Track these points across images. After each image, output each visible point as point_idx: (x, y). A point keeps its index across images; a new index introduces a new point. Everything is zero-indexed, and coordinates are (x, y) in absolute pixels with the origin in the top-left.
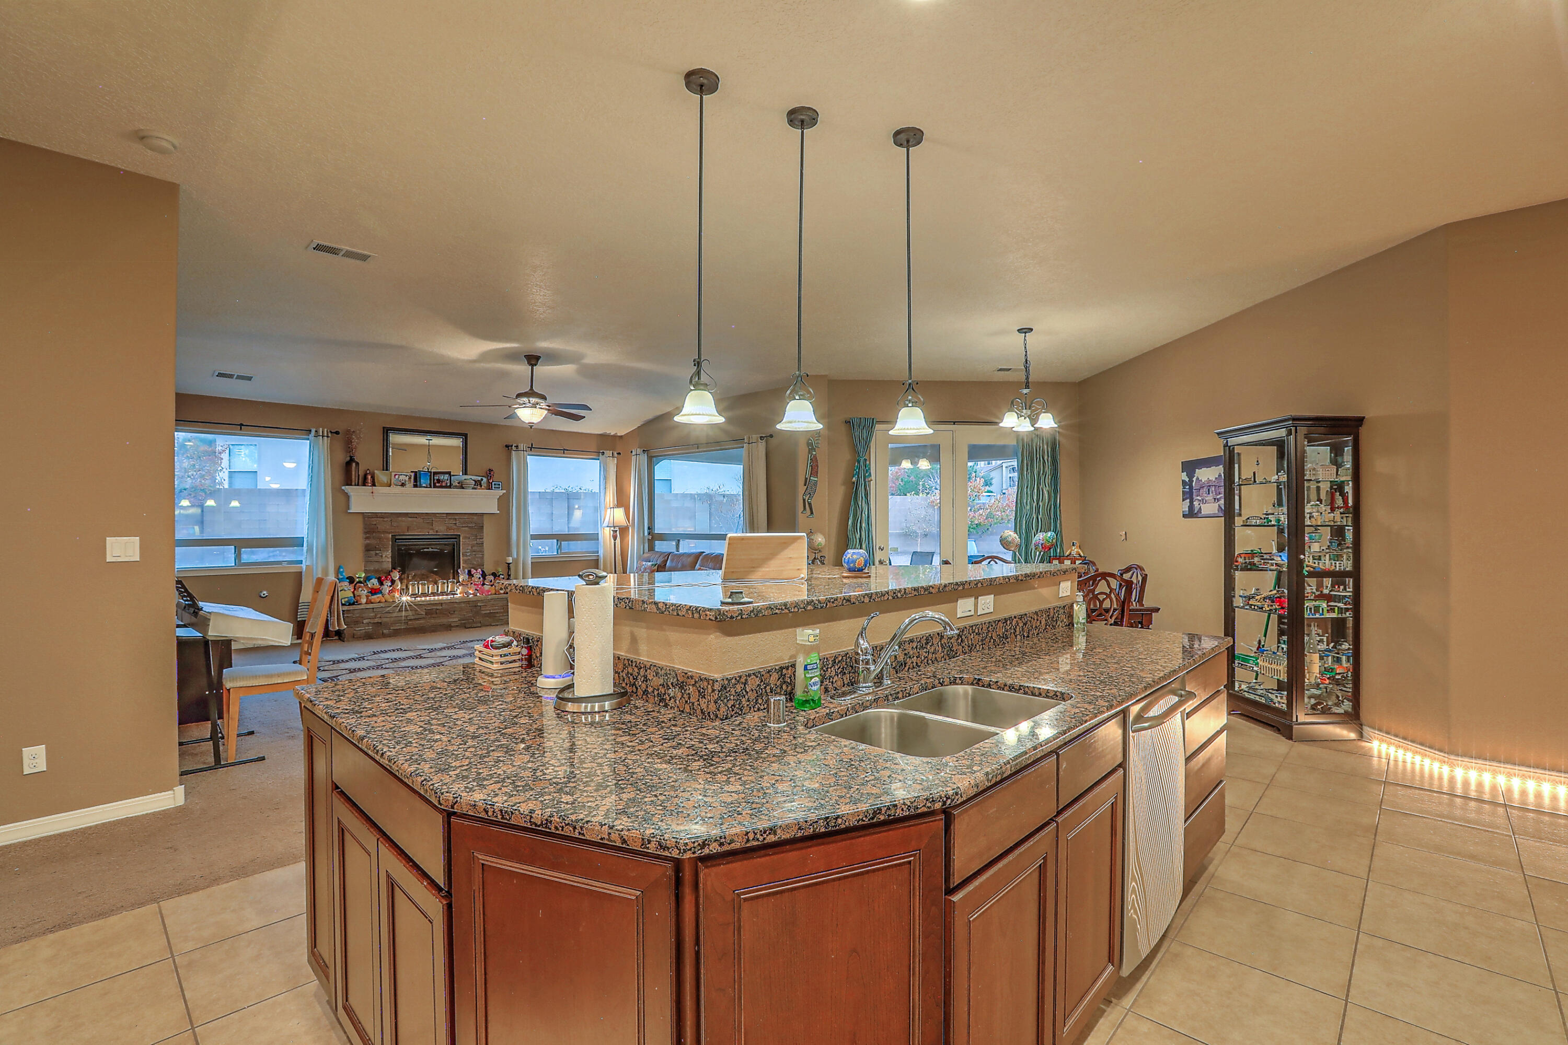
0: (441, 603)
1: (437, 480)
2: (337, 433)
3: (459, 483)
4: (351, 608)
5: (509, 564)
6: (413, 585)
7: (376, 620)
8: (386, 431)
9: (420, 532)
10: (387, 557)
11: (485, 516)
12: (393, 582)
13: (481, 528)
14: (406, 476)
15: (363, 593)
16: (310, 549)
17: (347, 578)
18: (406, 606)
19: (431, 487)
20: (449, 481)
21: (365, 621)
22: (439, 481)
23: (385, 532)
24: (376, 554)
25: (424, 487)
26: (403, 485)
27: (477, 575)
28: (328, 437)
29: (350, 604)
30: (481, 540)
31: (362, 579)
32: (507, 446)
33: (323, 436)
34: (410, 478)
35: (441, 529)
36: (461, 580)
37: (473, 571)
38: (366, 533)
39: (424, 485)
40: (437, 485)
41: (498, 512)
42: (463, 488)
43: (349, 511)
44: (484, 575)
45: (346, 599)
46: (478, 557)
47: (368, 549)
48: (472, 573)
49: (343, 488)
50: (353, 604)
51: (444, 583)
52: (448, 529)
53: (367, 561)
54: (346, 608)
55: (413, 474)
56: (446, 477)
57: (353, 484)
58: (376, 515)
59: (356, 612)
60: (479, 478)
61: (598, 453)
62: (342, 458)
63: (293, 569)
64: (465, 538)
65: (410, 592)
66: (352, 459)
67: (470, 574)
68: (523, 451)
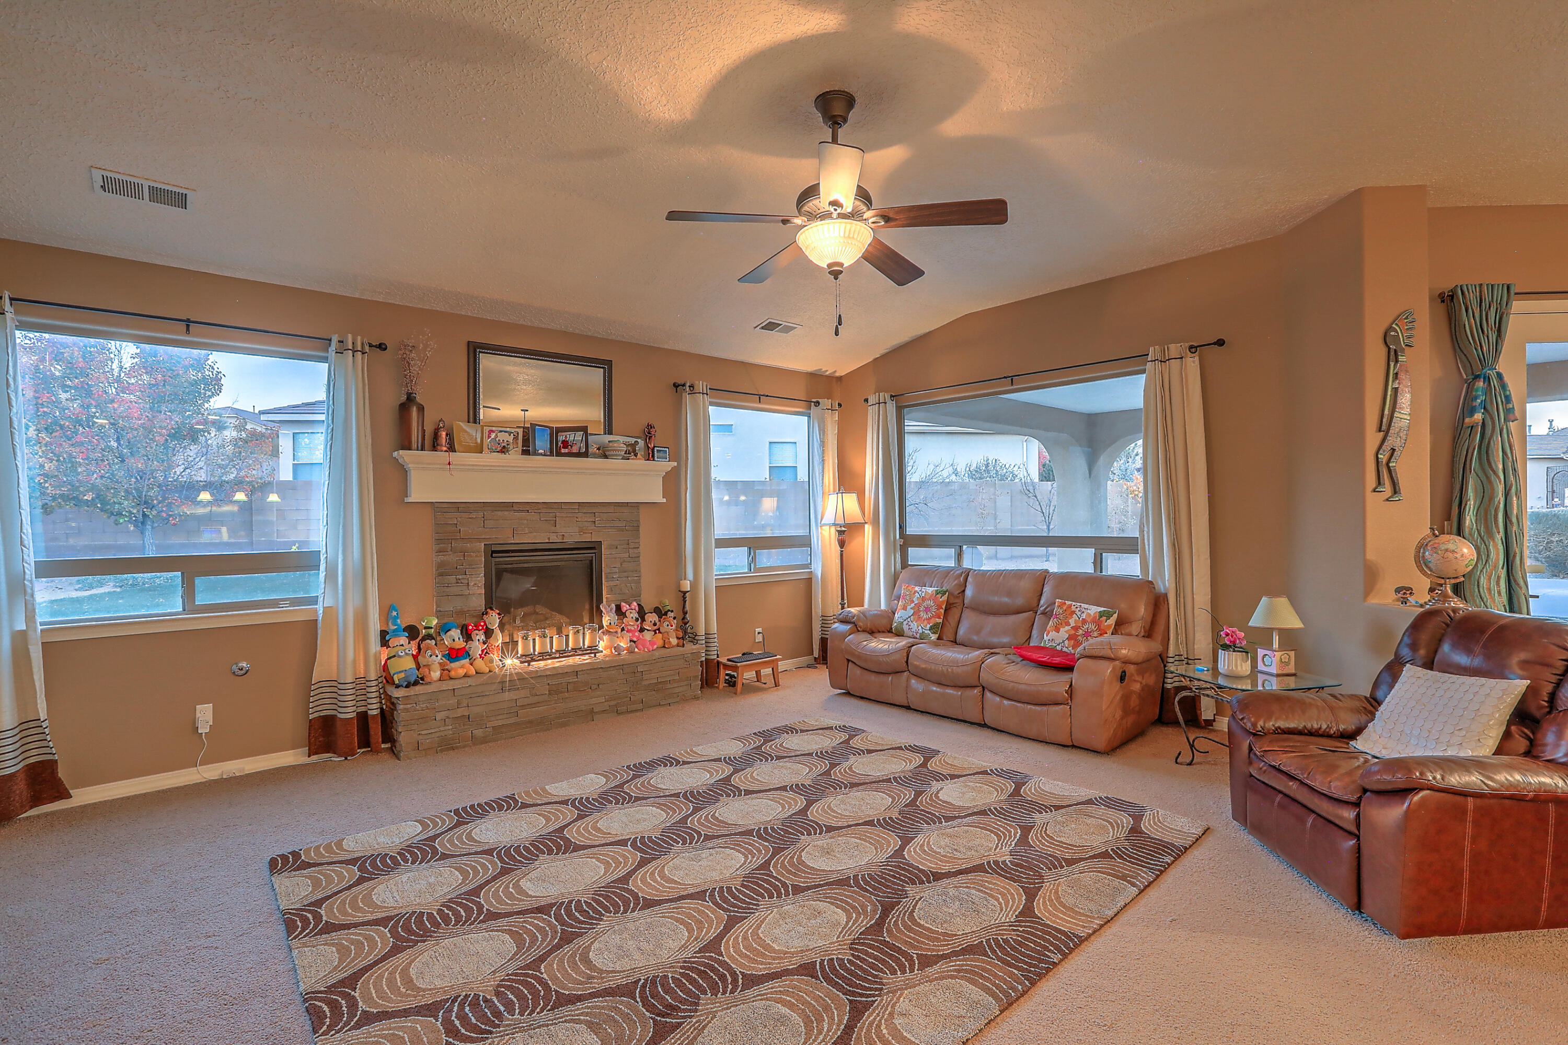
0: (576, 671)
1: (563, 442)
2: (382, 347)
3: (598, 449)
5: (685, 593)
6: (525, 638)
7: (460, 712)
8: (474, 350)
9: (533, 538)
10: (479, 587)
11: (642, 510)
12: (489, 633)
13: (637, 529)
14: (510, 433)
15: (435, 659)
16: (331, 575)
17: (404, 630)
18: (511, 679)
19: (552, 455)
20: (583, 445)
21: (439, 716)
22: (565, 444)
23: (470, 540)
24: (458, 582)
25: (541, 454)
26: (504, 450)
27: (632, 613)
28: (363, 353)
30: (636, 551)
31: (432, 631)
32: (676, 386)
33: (354, 351)
34: (516, 438)
35: (571, 534)
36: (605, 623)
37: (625, 607)
38: (439, 541)
39: (541, 451)
40: (563, 451)
41: (664, 500)
42: (606, 457)
43: (406, 500)
44: (642, 614)
45: (402, 675)
46: (631, 581)
47: (442, 571)
48: (624, 609)
49: (395, 454)
50: (416, 683)
51: (577, 632)
52: (582, 531)
53: (442, 593)
55: (520, 431)
56: (579, 436)
57: (414, 445)
58: (456, 507)
59: (414, 698)
60: (633, 440)
61: (809, 403)
62: (392, 398)
63: (300, 614)
64: (611, 547)
65: (520, 652)
66: (410, 399)
67: (619, 611)
68: (703, 393)
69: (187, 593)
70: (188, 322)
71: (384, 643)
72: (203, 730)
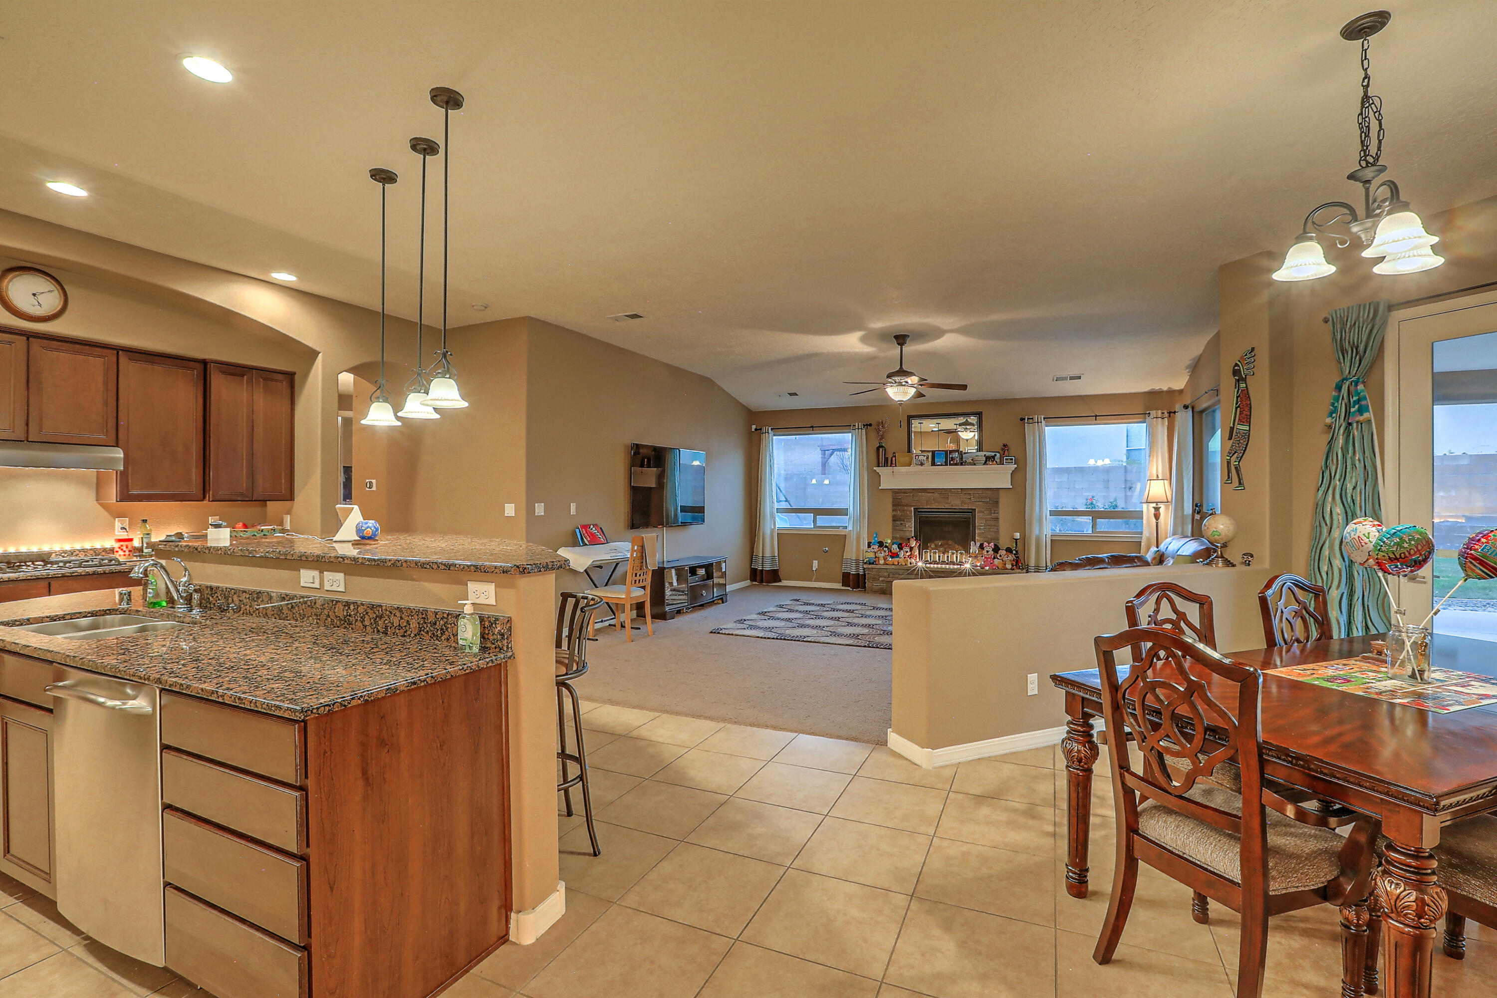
1: (952, 458)
2: (870, 425)
3: (970, 460)
4: (871, 566)
5: (1016, 540)
6: (930, 553)
8: (910, 418)
9: (937, 506)
10: (910, 527)
11: (1001, 492)
12: (911, 549)
13: (997, 502)
14: (924, 456)
16: (852, 518)
17: (878, 543)
18: (918, 570)
19: (946, 465)
20: (959, 459)
21: (881, 579)
22: (952, 459)
23: (907, 505)
24: (901, 524)
25: (939, 465)
26: (922, 464)
27: (989, 548)
28: (862, 429)
29: (870, 564)
30: (996, 515)
31: (888, 545)
32: (1020, 420)
33: (859, 429)
34: (928, 458)
35: (956, 503)
36: (971, 551)
37: (986, 544)
38: (893, 506)
40: (952, 462)
41: (1011, 487)
42: (975, 464)
43: (880, 488)
44: (996, 549)
45: (869, 559)
46: (992, 532)
47: (895, 519)
48: (984, 546)
49: (875, 468)
50: (873, 564)
51: (953, 554)
52: (963, 503)
53: (895, 529)
54: (865, 566)
55: (930, 454)
56: (959, 455)
57: (881, 465)
58: (900, 491)
59: (874, 570)
60: (993, 454)
61: (1144, 416)
62: (875, 444)
63: (841, 532)
64: (979, 512)
65: (924, 559)
66: (881, 446)
67: (982, 547)
68: (1038, 422)
69: (815, 521)
70: (812, 427)
71: (869, 546)
72: (814, 569)
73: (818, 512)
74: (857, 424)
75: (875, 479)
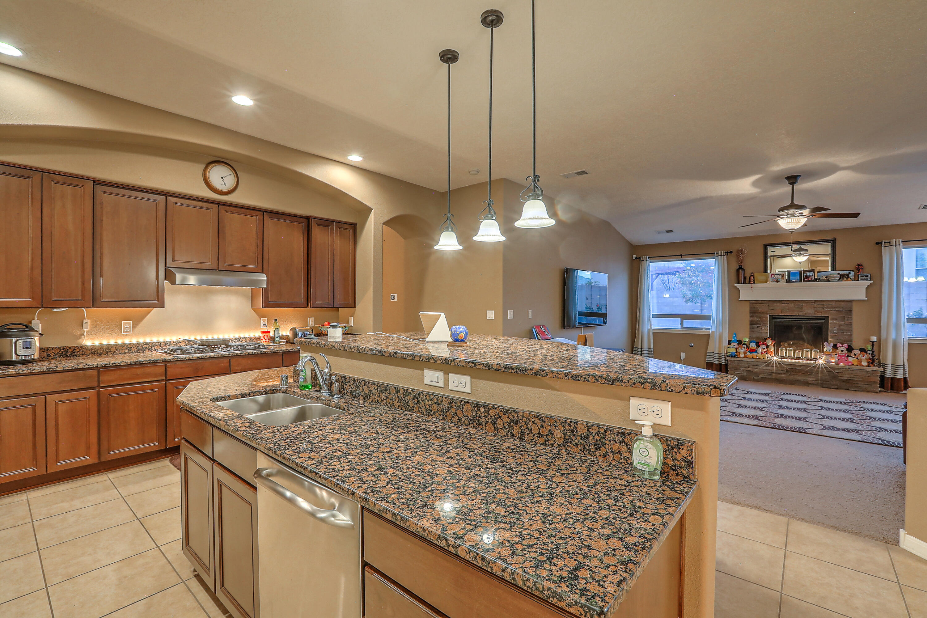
2: (731, 252)
3: (826, 277)
4: (732, 359)
5: (873, 342)
6: (782, 350)
7: (749, 369)
8: (766, 246)
9: (792, 313)
10: (766, 330)
11: (854, 303)
12: (767, 346)
13: (851, 311)
14: (780, 275)
15: (742, 350)
16: (713, 322)
17: (737, 341)
18: (773, 363)
19: (801, 281)
20: (813, 277)
21: (743, 368)
22: (806, 277)
23: (763, 313)
24: (758, 327)
25: (794, 282)
26: (777, 281)
27: (843, 348)
28: (724, 255)
29: (732, 357)
30: (849, 321)
31: (746, 343)
32: (877, 243)
33: (721, 255)
34: (784, 277)
35: (809, 311)
36: (825, 350)
38: (751, 313)
40: (806, 280)
41: (866, 299)
42: (829, 281)
43: (739, 300)
44: (850, 349)
45: (730, 353)
46: (845, 335)
47: (752, 323)
48: (838, 346)
49: (735, 285)
50: (735, 357)
51: (808, 352)
52: (816, 311)
53: (752, 331)
54: (728, 358)
55: (785, 274)
56: (812, 273)
57: (740, 282)
58: (757, 302)
59: (736, 362)
60: (847, 272)
62: (735, 266)
63: (705, 332)
64: (832, 319)
65: (779, 355)
66: (740, 268)
67: (835, 347)
68: (896, 245)
69: (682, 324)
70: (681, 255)
71: (729, 344)
72: (682, 359)
73: (684, 317)
74: (720, 252)
75: (734, 294)
